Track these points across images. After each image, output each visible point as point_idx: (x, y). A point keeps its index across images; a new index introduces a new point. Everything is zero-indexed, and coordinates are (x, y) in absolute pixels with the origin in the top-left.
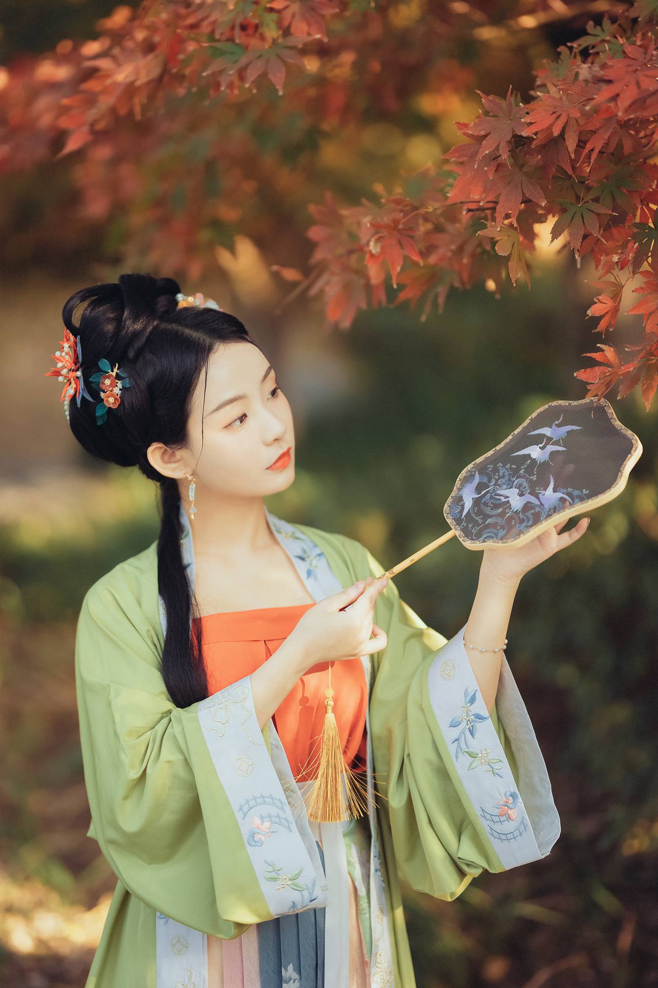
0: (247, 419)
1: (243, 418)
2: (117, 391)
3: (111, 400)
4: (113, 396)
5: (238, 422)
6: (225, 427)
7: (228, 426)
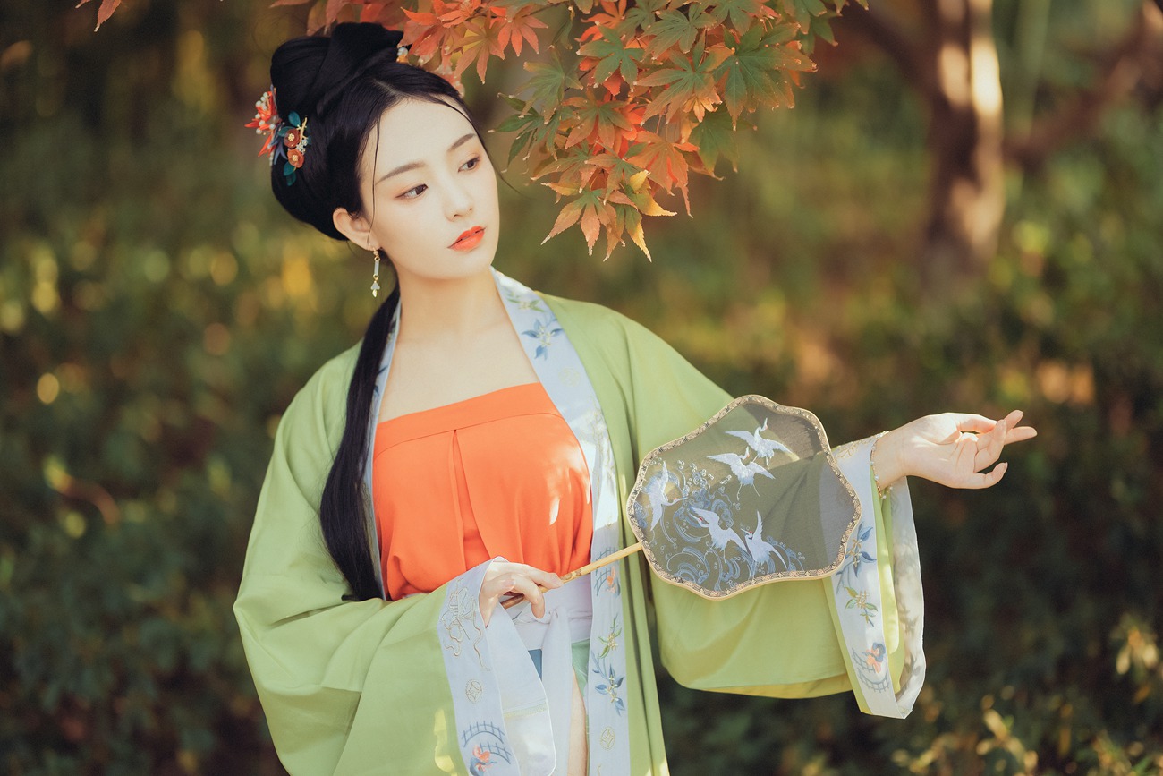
0: (426, 191)
1: (421, 189)
2: (300, 148)
3: (295, 158)
4: (296, 153)
5: (414, 193)
6: (398, 197)
7: (402, 196)
